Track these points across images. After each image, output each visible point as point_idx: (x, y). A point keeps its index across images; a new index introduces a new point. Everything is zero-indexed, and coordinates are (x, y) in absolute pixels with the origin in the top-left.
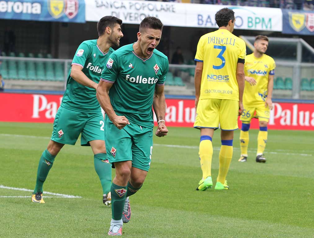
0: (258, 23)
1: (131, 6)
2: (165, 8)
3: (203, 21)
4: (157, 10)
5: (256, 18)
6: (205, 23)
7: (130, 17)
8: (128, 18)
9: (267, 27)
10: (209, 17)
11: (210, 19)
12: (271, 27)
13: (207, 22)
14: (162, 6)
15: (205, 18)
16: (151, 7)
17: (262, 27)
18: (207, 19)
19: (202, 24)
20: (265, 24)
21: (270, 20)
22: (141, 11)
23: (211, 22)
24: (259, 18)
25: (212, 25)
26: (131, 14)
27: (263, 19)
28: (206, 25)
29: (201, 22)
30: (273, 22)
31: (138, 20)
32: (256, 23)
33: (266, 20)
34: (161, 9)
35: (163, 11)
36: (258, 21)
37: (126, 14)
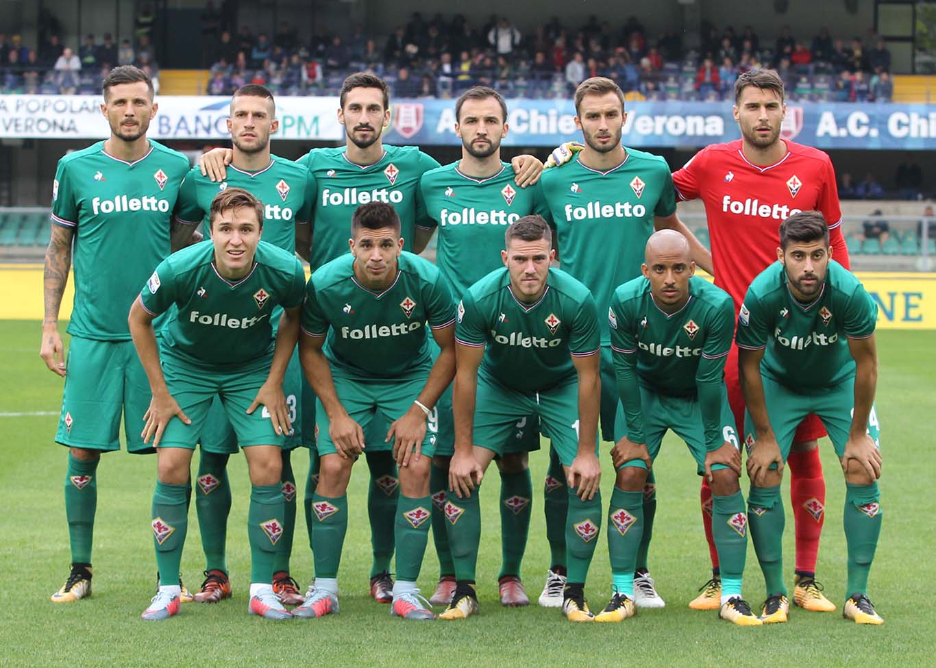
0: (291, 126)
1: (18, 107)
2: (91, 107)
3: (169, 128)
4: (72, 111)
5: (285, 118)
6: (173, 130)
7: (16, 126)
8: (12, 127)
9: (308, 133)
10: (183, 119)
11: (186, 124)
12: (317, 133)
13: (178, 127)
14: (85, 103)
15: (174, 122)
16: (60, 106)
17: (299, 133)
18: (179, 124)
19: (168, 133)
20: (305, 127)
21: (316, 119)
22: (40, 115)
23: (186, 128)
24: (290, 117)
25: (189, 133)
26: (16, 120)
27: (301, 119)
28: (175, 133)
29: (165, 129)
30: (322, 123)
31: (32, 131)
32: (285, 126)
33: (308, 121)
34: (82, 109)
35: (84, 112)
36: (288, 122)
37: (7, 122)
